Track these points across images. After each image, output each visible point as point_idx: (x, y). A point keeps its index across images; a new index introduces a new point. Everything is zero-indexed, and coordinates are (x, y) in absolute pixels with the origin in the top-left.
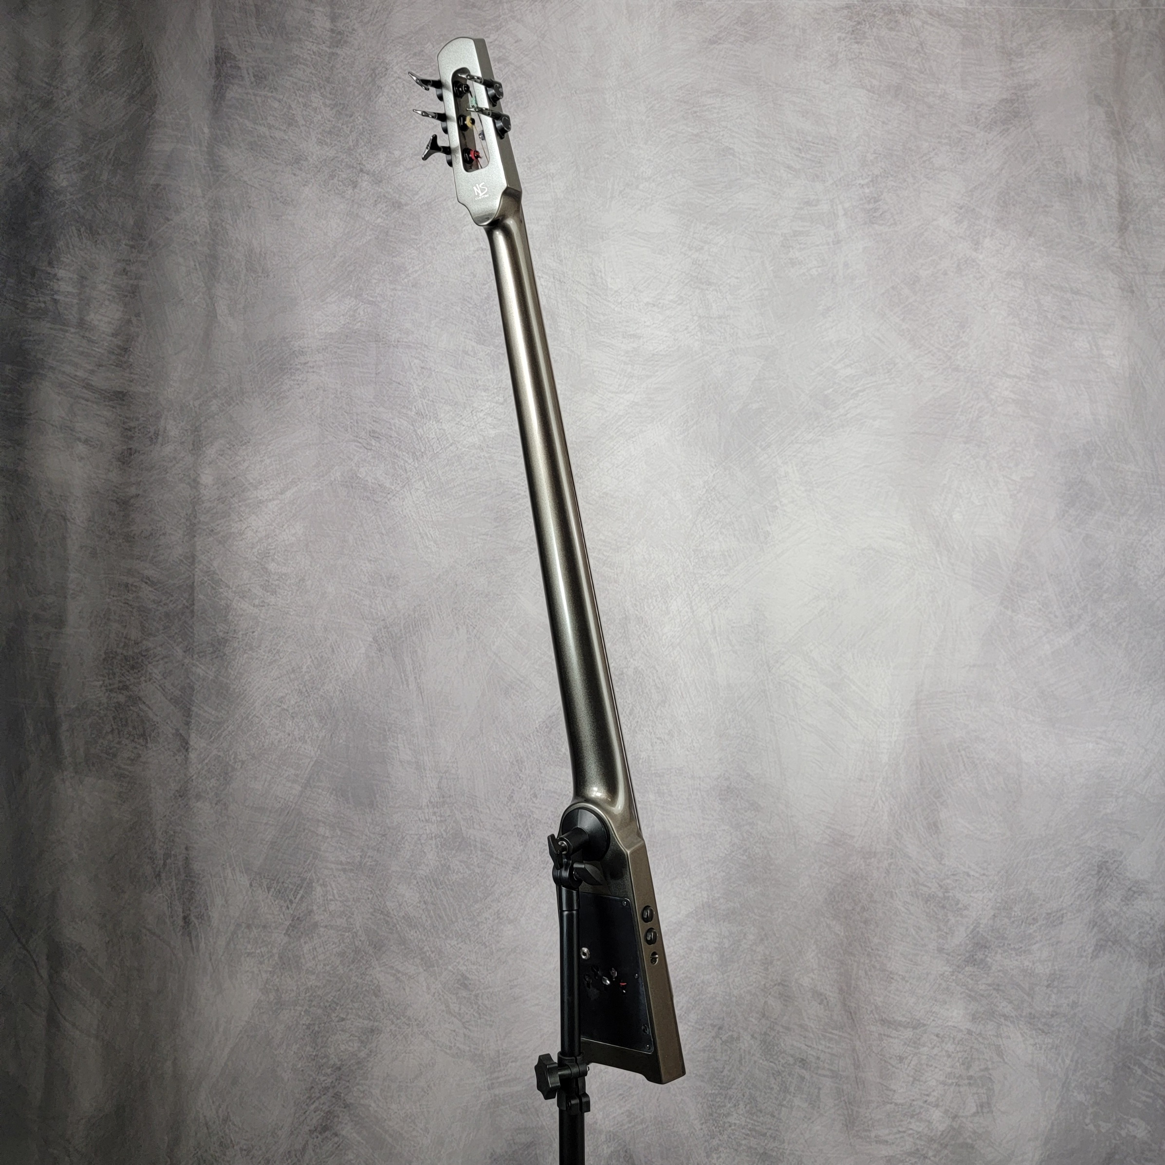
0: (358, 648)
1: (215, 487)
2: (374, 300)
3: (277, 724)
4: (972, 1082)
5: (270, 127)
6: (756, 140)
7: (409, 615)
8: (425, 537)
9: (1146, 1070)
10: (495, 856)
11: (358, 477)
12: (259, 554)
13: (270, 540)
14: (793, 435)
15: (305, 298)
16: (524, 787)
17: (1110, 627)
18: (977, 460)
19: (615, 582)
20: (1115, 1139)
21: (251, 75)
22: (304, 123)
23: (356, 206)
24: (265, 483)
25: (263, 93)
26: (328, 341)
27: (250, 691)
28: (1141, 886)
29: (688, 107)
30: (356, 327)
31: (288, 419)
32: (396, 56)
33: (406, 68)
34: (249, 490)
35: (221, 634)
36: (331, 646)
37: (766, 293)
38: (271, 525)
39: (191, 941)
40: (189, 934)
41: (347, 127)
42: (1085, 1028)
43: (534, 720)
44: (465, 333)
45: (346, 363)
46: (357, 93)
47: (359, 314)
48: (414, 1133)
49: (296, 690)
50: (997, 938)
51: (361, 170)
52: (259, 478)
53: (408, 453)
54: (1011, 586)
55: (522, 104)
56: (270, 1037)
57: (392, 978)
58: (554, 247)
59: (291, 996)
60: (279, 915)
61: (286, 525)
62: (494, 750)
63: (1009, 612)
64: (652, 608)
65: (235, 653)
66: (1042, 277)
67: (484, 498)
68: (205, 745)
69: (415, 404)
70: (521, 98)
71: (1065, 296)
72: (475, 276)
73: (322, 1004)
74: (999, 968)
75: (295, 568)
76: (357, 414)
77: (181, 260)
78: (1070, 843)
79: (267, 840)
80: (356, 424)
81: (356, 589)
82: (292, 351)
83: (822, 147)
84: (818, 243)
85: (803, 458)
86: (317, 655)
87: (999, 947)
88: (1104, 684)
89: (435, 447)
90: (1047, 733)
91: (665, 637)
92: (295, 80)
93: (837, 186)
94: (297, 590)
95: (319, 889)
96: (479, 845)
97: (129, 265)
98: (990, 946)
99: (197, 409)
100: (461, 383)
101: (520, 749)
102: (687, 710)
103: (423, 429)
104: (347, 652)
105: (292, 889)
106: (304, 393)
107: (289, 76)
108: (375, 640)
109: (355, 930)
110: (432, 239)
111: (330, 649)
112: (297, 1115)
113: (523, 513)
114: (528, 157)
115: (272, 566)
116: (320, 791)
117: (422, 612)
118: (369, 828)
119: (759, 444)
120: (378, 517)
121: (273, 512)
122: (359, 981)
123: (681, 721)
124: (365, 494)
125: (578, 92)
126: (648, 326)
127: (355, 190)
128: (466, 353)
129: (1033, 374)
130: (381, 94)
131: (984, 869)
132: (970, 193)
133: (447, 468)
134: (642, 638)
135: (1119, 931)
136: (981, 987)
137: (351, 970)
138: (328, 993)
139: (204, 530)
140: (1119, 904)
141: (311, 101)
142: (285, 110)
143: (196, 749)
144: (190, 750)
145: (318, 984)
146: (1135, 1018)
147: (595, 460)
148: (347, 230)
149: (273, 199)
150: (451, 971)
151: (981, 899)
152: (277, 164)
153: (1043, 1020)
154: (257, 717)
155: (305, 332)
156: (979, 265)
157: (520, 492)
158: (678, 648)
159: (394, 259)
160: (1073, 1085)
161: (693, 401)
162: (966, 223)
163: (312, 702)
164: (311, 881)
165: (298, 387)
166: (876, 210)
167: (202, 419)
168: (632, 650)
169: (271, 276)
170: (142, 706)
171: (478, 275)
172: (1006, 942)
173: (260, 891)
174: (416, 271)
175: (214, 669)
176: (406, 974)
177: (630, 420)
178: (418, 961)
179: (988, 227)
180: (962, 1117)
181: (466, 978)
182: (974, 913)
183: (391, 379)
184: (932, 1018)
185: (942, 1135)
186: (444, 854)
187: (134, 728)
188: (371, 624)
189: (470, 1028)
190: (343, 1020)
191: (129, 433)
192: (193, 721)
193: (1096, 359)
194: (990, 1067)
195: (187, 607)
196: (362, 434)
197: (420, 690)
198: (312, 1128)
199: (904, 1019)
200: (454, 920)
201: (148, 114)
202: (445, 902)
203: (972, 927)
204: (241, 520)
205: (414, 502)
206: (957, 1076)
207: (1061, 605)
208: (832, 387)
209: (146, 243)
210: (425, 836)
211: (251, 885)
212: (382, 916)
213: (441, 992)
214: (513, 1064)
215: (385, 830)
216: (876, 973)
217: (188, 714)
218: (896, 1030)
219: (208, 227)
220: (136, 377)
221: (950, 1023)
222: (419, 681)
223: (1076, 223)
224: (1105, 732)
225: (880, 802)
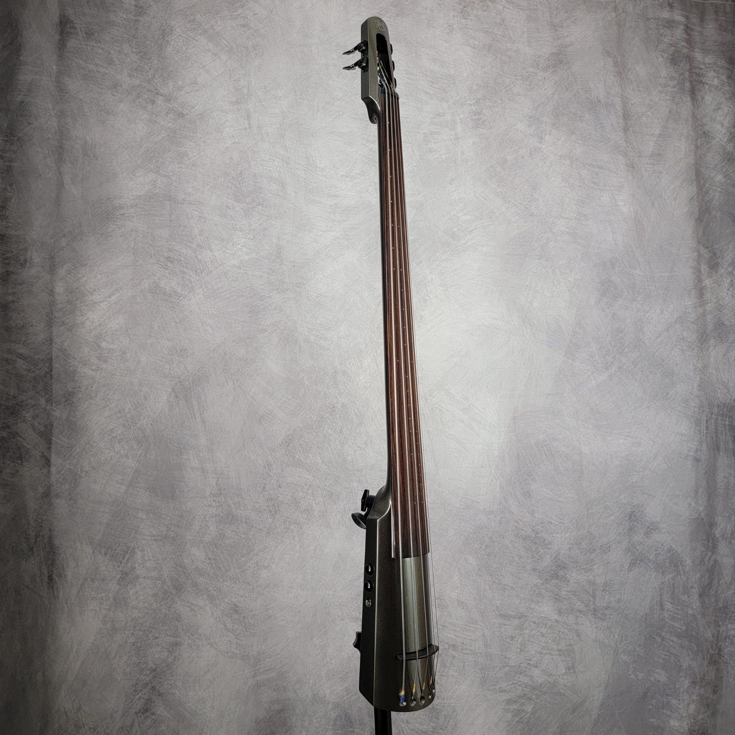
0: (162, 396)
1: (65, 294)
2: (167, 174)
3: (109, 446)
4: (561, 653)
5: (97, 65)
6: (405, 76)
7: (195, 374)
8: (205, 324)
9: (663, 639)
10: (254, 526)
11: (159, 287)
12: (95, 336)
13: (102, 327)
14: (435, 256)
15: (123, 173)
16: (273, 481)
17: (630, 369)
18: (547, 269)
19: (328, 349)
20: (648, 683)
21: (84, 32)
22: (119, 63)
23: (154, 116)
24: (98, 290)
25: (92, 44)
26: (138, 201)
27: (91, 425)
28: (655, 525)
30: (156, 192)
31: (113, 250)
32: (178, 22)
33: (184, 29)
34: (87, 295)
35: (70, 389)
36: (144, 395)
37: (416, 169)
38: (102, 318)
39: (53, 592)
40: (52, 588)
41: (147, 66)
42: (626, 615)
43: (278, 438)
44: (227, 195)
45: (150, 214)
46: (153, 45)
47: (158, 183)
48: (205, 710)
49: (122, 424)
50: (572, 563)
51: (157, 93)
52: (94, 287)
53: (192, 271)
54: (571, 345)
55: (259, 53)
56: (108, 652)
57: (188, 609)
58: (282, 142)
59: (122, 624)
60: (113, 571)
61: (113, 318)
62: (253, 458)
63: (570, 361)
64: (352, 365)
65: (79, 401)
66: (580, 159)
67: (243, 299)
68: (61, 462)
69: (196, 240)
70: (258, 49)
71: (595, 170)
72: (232, 160)
73: (142, 628)
74: (575, 581)
75: (119, 345)
76: (158, 247)
77: (39, 149)
78: (612, 501)
79: (104, 522)
80: (157, 253)
81: (160, 358)
82: (114, 207)
83: (446, 81)
84: (446, 139)
85: (441, 270)
86: (135, 401)
87: (574, 568)
88: (628, 403)
89: (209, 267)
90: (596, 434)
91: (360, 383)
92: (112, 36)
93: (455, 105)
94: (121, 360)
95: (139, 553)
96: (244, 520)
97: (4, 153)
98: (568, 567)
99: (52, 245)
100: (225, 226)
101: (269, 457)
102: (376, 428)
103: (201, 256)
104: (155, 399)
105: (121, 554)
106: (123, 233)
107: (108, 33)
108: (173, 390)
109: (163, 579)
110: (204, 136)
111: (144, 398)
112: (127, 703)
113: (268, 308)
114: (264, 86)
115: (104, 344)
116: (139, 489)
117: (204, 372)
118: (171, 512)
119: (415, 261)
120: (174, 312)
121: (104, 309)
122: (167, 612)
123: (372, 435)
124: (165, 297)
125: (294, 46)
126: (343, 190)
127: (154, 106)
128: (228, 208)
129: (578, 217)
130: (168, 46)
131: (561, 519)
132: (536, 109)
133: (218, 280)
134: (346, 384)
135: (643, 554)
136: (563, 593)
137: (161, 605)
138: (147, 621)
139: (58, 322)
140: (642, 537)
141: (123, 50)
142: (106, 54)
143: (55, 465)
144: (51, 465)
145: (140, 615)
146: (655, 607)
147: (313, 273)
148: (149, 131)
149: (100, 110)
150: (227, 602)
151: (560, 538)
152: (102, 88)
153: (601, 612)
154: (96, 442)
155: (122, 194)
156: (543, 151)
157: (265, 294)
158: (369, 389)
159: (180, 149)
160: (620, 651)
161: (373, 235)
162: (534, 126)
163: (132, 432)
164: (134, 548)
165: (119, 229)
166: (479, 119)
167: (56, 251)
168: (340, 392)
169: (100, 159)
170: (19, 438)
171: (234, 159)
172: (579, 565)
173: (100, 556)
174: (194, 156)
175: (66, 412)
176: (198, 606)
177: (334, 248)
178: (205, 597)
179: (548, 128)
180: (556, 675)
181: (237, 606)
182: (556, 547)
183: (180, 224)
184: (531, 612)
185: (541, 685)
186: (221, 527)
187: (14, 453)
188: (170, 380)
189: (240, 638)
190: (157, 638)
191: (7, 261)
192: (53, 447)
193: (614, 207)
194: (573, 643)
195: (48, 373)
196: (162, 259)
197: (204, 422)
198: (137, 711)
199: (513, 613)
200: (228, 569)
201: (15, 57)
202: (222, 558)
203: (555, 555)
204: (82, 315)
205: (196, 302)
206: (550, 648)
207: (601, 356)
208: (457, 227)
209: (16, 138)
210: (208, 516)
211: (93, 553)
212: (181, 569)
213: (220, 616)
214: (269, 659)
215: (182, 513)
216: (496, 586)
217: (49, 442)
218: (509, 620)
219: (57, 128)
220: (11, 224)
221: (543, 615)
222: (203, 416)
223: (599, 127)
224: (630, 432)
225: (494, 480)
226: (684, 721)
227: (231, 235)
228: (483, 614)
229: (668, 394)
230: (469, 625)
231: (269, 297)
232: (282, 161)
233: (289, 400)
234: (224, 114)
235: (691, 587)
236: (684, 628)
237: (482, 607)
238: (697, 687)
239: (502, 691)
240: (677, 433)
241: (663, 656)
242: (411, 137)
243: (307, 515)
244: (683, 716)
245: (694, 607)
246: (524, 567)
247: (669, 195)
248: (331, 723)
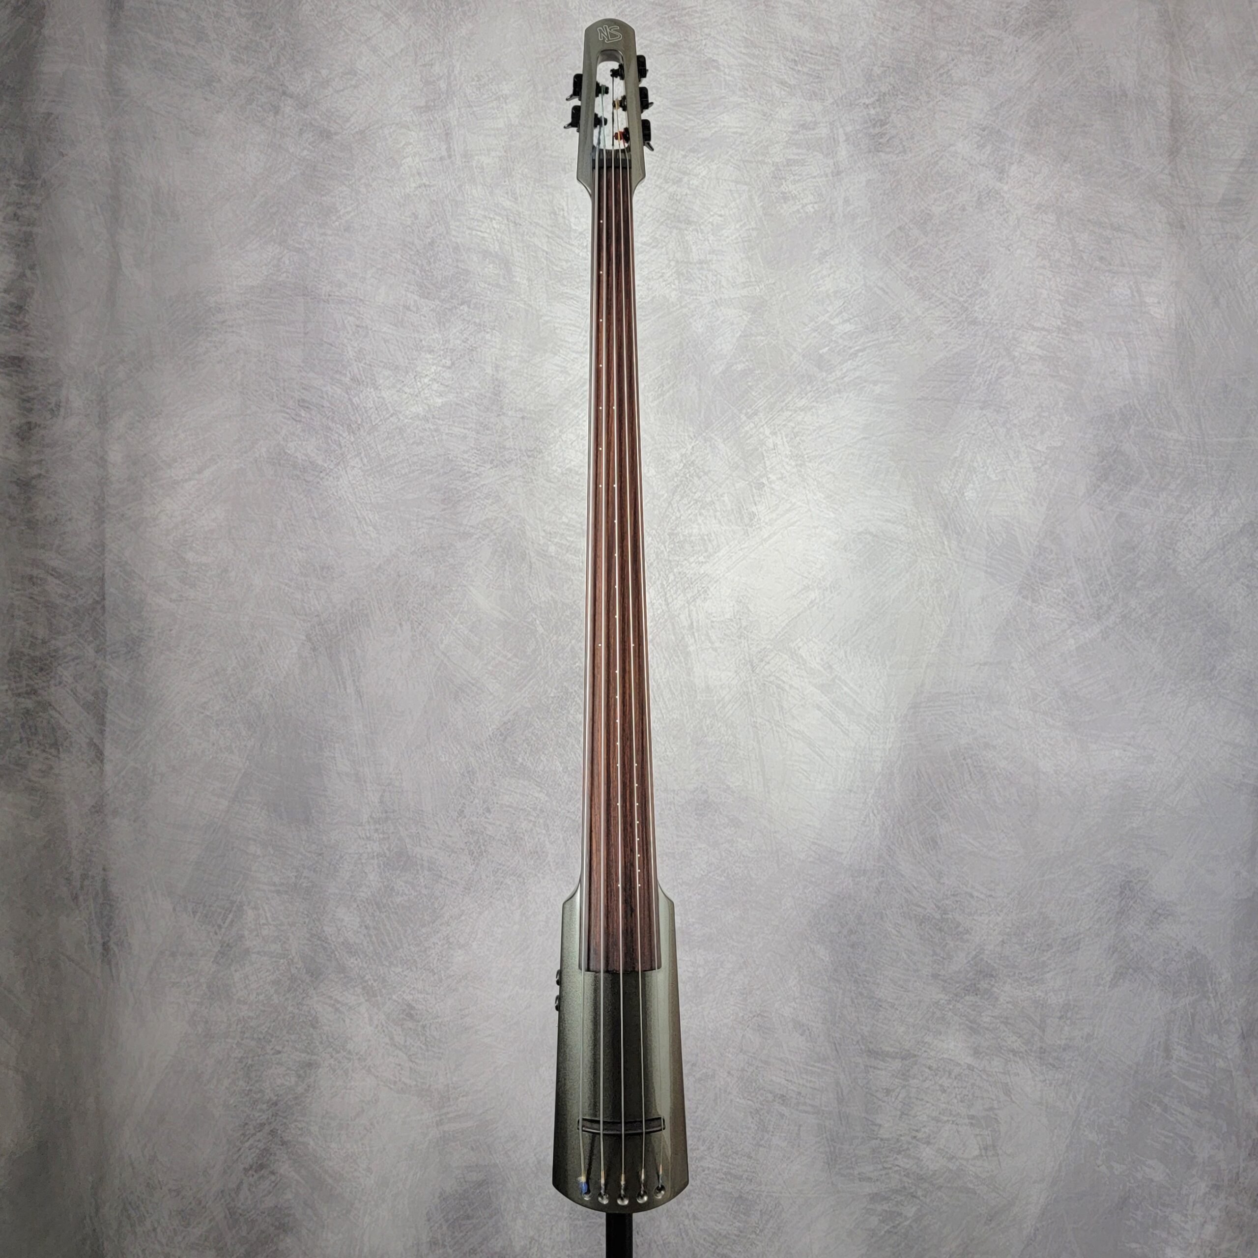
0: (289, 647)
1: (124, 465)
2: (301, 247)
3: (200, 732)
4: (973, 1122)
5: (176, 42)
6: (744, 51)
7: (346, 611)
8: (363, 522)
9: (1165, 1109)
10: (444, 876)
11: (285, 453)
12: (175, 541)
13: (187, 526)
14: (783, 401)
15: (222, 246)
16: (476, 801)
17: (1144, 619)
18: (995, 428)
20: (1130, 1182)
22: (216, 37)
23: (278, 136)
24: (179, 460)
26: (248, 296)
27: (170, 695)
28: (1168, 908)
29: (664, 11)
30: (281, 279)
31: (205, 386)
34: (161, 468)
35: (135, 632)
36: (259, 645)
37: (754, 234)
38: (188, 508)
39: (109, 969)
40: (109, 963)
41: (266, 41)
42: (1100, 1062)
43: (487, 727)
44: (405, 285)
45: (270, 321)
47: (284, 263)
48: (356, 1174)
49: (221, 695)
50: (1007, 967)
51: (284, 93)
52: (173, 454)
53: (342, 426)
54: (1032, 573)
55: (470, 10)
56: (197, 1073)
57: (330, 1009)
58: (507, 183)
59: (222, 1027)
60: (206, 940)
61: (204, 508)
62: (443, 760)
63: (1029, 603)
65: (150, 654)
66: (1078, 211)
67: (431, 476)
68: (120, 755)
69: (349, 368)
71: (1104, 233)
72: (416, 218)
73: (255, 1036)
74: (1008, 999)
75: (213, 557)
76: (284, 381)
77: (78, 203)
78: (1091, 861)
79: (191, 860)
80: (282, 392)
81: (287, 581)
82: (207, 308)
83: (821, 58)
84: (815, 174)
85: (794, 428)
86: (243, 655)
87: (1009, 976)
88: (1135, 684)
89: (373, 419)
90: (1069, 739)
93: (838, 106)
94: (219, 582)
95: (250, 912)
96: (426, 864)
98: (997, 974)
99: (102, 376)
100: (402, 343)
101: (471, 759)
102: (660, 716)
103: (359, 398)
104: (277, 652)
105: (220, 913)
106: (222, 356)
108: (309, 638)
109: (290, 957)
110: (366, 174)
111: (258, 649)
112: (230, 1153)
113: (475, 494)
114: (477, 76)
115: (190, 556)
116: (250, 806)
117: (361, 607)
118: (304, 846)
119: (744, 411)
120: (310, 499)
121: (190, 494)
122: (296, 1011)
124: (295, 473)
127: (275, 114)
128: (408, 309)
129: (1065, 326)
131: (990, 890)
132: (995, 111)
133: (387, 442)
135: (1142, 958)
136: (985, 1020)
137: (287, 999)
138: (262, 1024)
139: (114, 514)
140: (1142, 928)
141: (223, 11)
142: (193, 21)
143: (111, 761)
144: (105, 761)
145: (251, 1014)
146: (1157, 1052)
147: (557, 431)
148: (269, 165)
149: (182, 128)
150: (395, 1001)
151: (986, 922)
152: (186, 87)
153: (1055, 1054)
154: (178, 725)
155: (222, 285)
156: (1003, 197)
157: (471, 470)
159: (324, 198)
160: (1084, 1124)
161: (669, 361)
162: (989, 148)
163: (239, 707)
164: (241, 904)
165: (215, 349)
166: (882, 135)
167: (109, 388)
170: (52, 712)
172: (1017, 972)
173: (185, 916)
174: (348, 213)
175: (127, 671)
176: (346, 1005)
178: (359, 990)
179: (1016, 151)
180: (962, 1159)
181: (413, 1008)
182: (977, 938)
183: (322, 340)
184: (924, 1049)
185: (934, 1174)
186: (388, 874)
187: (44, 736)
188: (304, 620)
189: (417, 1061)
190: (279, 1052)
191: (28, 405)
192: (107, 730)
193: (1137, 308)
194: (996, 1106)
195: (97, 602)
196: (291, 403)
197: (359, 694)
198: (247, 1166)
199: (892, 1050)
200: (399, 945)
201: (35, 29)
202: (388, 927)
203: (974, 953)
204: (154, 504)
205: (349, 481)
206: (954, 1113)
207: (1089, 594)
208: (828, 345)
209: (39, 182)
210: (365, 856)
211: (174, 909)
212: (319, 942)
213: (384, 1022)
214: (464, 1099)
215: (322, 849)
216: (864, 1000)
217: (101, 720)
218: (883, 1061)
219: (109, 162)
220: (33, 339)
221: (945, 1056)
222: (358, 684)
223: (1119, 146)
224: (1133, 737)
225: (871, 815)
226: (1192, 1251)
227: (412, 359)
228: (838, 1046)
229: (1214, 668)
230: (812, 1063)
231: (478, 475)
232: (506, 221)
233: (509, 660)
234: (403, 130)
235: (1226, 1022)
236: (1206, 1092)
237: (837, 1035)
238: (1222, 1195)
239: (863, 1178)
240: (1226, 743)
241: (1163, 1139)
242: (748, 171)
243: (535, 862)
244: (1191, 1244)
245: (1229, 1057)
246: (917, 970)
247: (1249, 284)
248: (566, 1208)
